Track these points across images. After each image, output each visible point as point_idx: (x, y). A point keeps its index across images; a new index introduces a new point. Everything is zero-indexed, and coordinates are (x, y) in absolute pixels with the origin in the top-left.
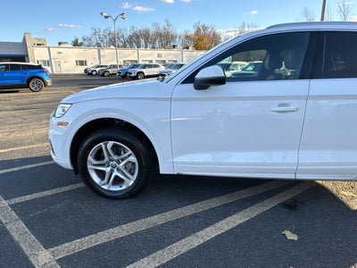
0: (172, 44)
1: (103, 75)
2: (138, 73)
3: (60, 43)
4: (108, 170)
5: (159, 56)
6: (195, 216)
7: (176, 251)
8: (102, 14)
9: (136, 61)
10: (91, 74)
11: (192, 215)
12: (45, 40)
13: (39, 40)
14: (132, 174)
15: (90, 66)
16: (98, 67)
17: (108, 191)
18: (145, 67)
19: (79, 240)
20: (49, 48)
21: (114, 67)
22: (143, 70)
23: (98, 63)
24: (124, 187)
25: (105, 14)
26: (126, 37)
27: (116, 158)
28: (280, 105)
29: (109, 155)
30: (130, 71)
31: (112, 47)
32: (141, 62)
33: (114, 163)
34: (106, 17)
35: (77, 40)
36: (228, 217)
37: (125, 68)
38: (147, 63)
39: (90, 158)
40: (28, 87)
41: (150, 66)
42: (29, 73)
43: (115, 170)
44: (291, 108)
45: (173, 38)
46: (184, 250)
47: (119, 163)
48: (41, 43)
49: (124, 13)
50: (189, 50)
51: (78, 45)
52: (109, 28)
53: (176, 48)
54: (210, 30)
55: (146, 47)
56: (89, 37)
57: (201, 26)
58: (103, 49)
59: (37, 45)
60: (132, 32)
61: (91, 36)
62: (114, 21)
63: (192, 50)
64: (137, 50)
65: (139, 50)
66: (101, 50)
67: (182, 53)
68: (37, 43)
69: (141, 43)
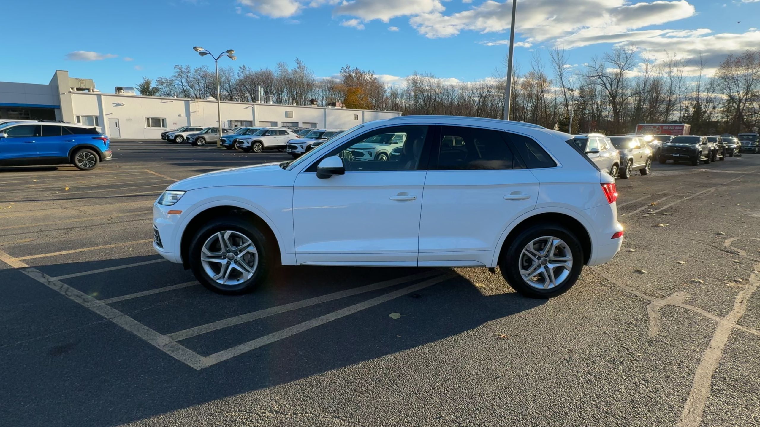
0: (309, 97)
1: (195, 144)
2: (254, 142)
3: (119, 89)
4: (224, 262)
5: (287, 114)
6: (318, 305)
7: (295, 330)
8: (195, 48)
9: (250, 123)
10: (173, 141)
11: (314, 306)
13: (82, 81)
14: (252, 267)
15: (170, 128)
16: (186, 130)
17: (223, 285)
18: (264, 133)
19: (197, 328)
20: (99, 96)
21: (214, 130)
22: (262, 139)
23: (186, 125)
24: (242, 281)
25: (202, 50)
26: (233, 81)
27: (233, 248)
28: (400, 194)
29: (226, 246)
30: (239, 138)
31: (211, 98)
32: (257, 125)
33: (231, 254)
34: (203, 54)
35: (147, 83)
36: (350, 305)
37: (231, 133)
38: (269, 127)
39: (204, 250)
40: (72, 162)
41: (273, 133)
42: (75, 141)
43: (232, 262)
44: (409, 197)
45: (310, 86)
46: (303, 329)
47: (237, 254)
48: (84, 87)
49: (231, 50)
50: (336, 108)
51: (149, 92)
52: (206, 67)
53: (315, 103)
54: (368, 77)
55: (267, 100)
56: (168, 79)
57: (353, 72)
58: (194, 101)
59: (78, 89)
60: (242, 75)
61: (173, 79)
62: (216, 60)
63: (340, 108)
64: (251, 105)
65: (255, 106)
66: (191, 103)
67: (325, 112)
68: (78, 87)
69: (258, 93)
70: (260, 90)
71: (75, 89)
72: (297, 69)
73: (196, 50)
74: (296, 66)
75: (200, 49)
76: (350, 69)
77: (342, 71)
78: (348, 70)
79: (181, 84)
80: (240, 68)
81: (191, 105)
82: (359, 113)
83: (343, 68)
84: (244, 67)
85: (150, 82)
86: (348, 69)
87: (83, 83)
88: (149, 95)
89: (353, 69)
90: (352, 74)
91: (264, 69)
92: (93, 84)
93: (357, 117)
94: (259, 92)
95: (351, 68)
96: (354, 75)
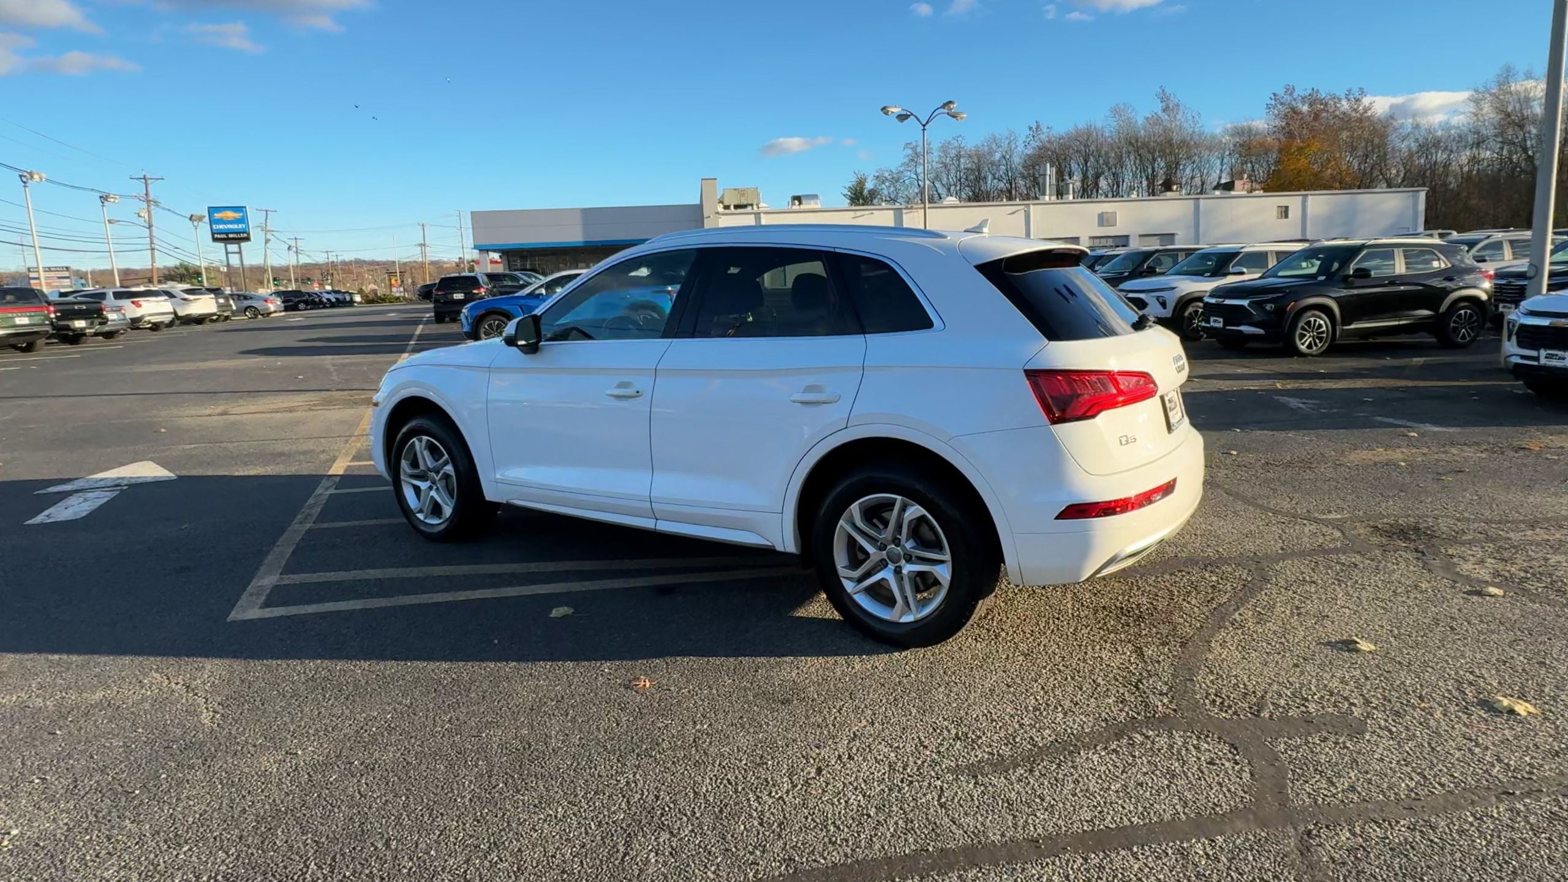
5: (1104, 219)
8: (884, 110)
12: (755, 192)
13: (741, 192)
20: (757, 215)
25: (897, 110)
28: (620, 386)
34: (902, 118)
35: (861, 183)
48: (745, 203)
49: (950, 102)
50: (1233, 193)
51: (863, 199)
52: (960, 139)
53: (1175, 187)
54: (1345, 105)
55: (1060, 193)
56: (894, 171)
57: (1303, 103)
58: (912, 208)
59: (737, 207)
60: (1034, 144)
61: (901, 169)
62: (924, 126)
63: (1245, 193)
64: (1023, 207)
65: (1031, 207)
66: (906, 213)
67: (1197, 208)
68: (736, 203)
69: (1045, 179)
70: (1048, 173)
71: (732, 207)
72: (1160, 113)
73: (886, 113)
74: (1158, 107)
75: (894, 110)
76: (1295, 95)
77: (1273, 102)
78: (1289, 98)
79: (915, 177)
80: (1030, 128)
81: (904, 217)
82: (1293, 201)
83: (1275, 95)
84: (1038, 127)
85: (865, 180)
86: (1291, 94)
87: (743, 195)
88: (863, 205)
89: (1302, 94)
90: (1300, 105)
91: (1081, 125)
92: (758, 195)
93: (1285, 212)
94: (1048, 177)
95: (1299, 92)
96: (1305, 108)
